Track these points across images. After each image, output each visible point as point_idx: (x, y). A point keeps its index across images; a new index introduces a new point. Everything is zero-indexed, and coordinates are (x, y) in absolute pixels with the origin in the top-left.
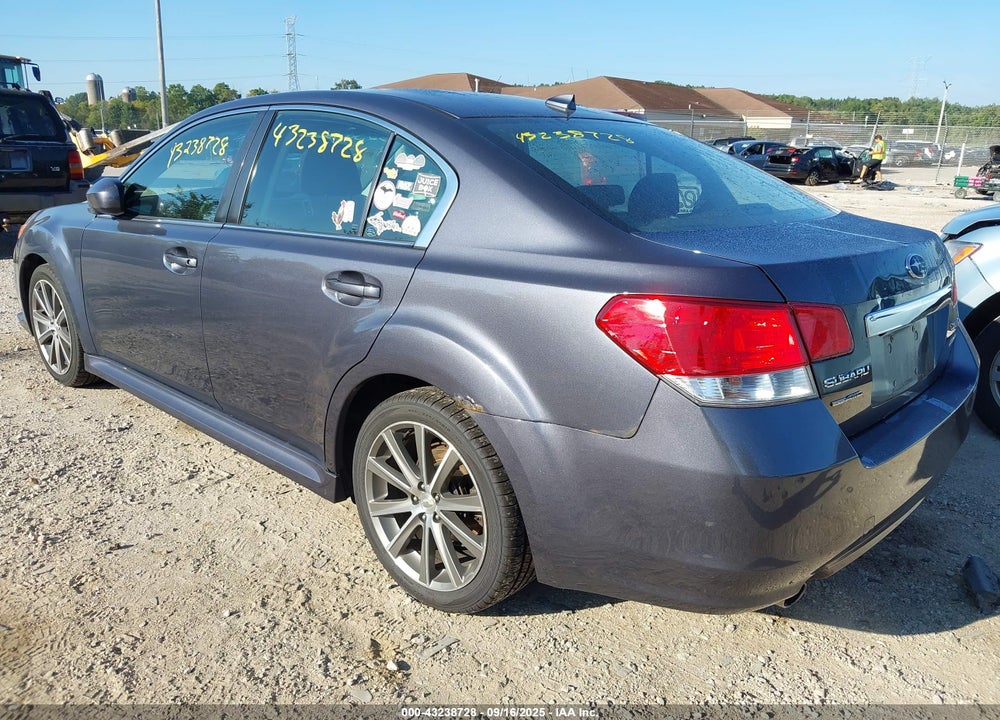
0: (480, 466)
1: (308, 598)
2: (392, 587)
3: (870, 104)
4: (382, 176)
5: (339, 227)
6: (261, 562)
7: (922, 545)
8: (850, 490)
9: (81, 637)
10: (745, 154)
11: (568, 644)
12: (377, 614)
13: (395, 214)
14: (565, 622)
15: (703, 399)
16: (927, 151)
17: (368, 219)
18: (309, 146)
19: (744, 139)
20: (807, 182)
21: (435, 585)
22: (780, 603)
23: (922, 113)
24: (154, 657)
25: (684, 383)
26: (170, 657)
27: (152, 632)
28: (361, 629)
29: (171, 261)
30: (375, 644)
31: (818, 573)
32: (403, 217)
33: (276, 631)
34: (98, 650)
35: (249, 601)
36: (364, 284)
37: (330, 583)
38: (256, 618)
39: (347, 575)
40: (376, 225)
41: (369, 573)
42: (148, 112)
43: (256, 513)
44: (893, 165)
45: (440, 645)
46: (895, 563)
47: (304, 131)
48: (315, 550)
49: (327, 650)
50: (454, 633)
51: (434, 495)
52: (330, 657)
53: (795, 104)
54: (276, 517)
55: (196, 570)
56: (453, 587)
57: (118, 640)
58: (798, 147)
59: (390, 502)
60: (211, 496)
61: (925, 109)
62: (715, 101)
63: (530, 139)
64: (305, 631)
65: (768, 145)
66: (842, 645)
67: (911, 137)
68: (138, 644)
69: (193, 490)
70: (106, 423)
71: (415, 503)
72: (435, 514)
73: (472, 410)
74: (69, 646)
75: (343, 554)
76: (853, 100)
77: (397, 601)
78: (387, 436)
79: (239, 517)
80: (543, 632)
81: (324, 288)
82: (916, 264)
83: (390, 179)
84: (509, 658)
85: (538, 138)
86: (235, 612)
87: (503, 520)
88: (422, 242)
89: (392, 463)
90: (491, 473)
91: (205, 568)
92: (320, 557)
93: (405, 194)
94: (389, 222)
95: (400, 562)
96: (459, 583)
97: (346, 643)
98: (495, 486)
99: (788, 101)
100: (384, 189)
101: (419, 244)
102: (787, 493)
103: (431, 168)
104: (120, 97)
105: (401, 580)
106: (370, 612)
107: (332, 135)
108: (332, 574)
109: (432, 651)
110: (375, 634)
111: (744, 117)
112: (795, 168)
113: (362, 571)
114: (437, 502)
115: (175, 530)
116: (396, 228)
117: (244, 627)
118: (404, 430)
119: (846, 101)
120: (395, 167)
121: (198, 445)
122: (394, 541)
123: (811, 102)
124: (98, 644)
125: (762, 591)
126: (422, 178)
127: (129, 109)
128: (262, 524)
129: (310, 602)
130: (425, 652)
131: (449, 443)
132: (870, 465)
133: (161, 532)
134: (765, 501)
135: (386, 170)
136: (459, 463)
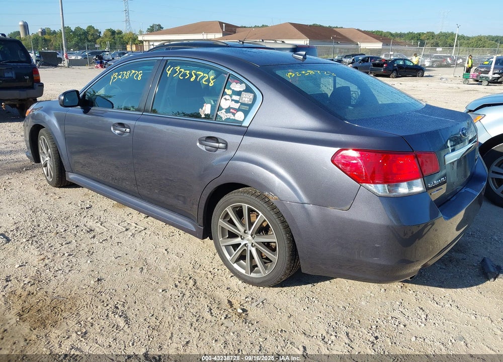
0: (275, 221)
1: (195, 283)
2: (232, 276)
3: (420, 35)
4: (224, 94)
5: (203, 116)
6: (170, 267)
7: (462, 253)
8: (436, 230)
9: (99, 302)
10: (361, 62)
11: (314, 299)
12: (227, 289)
13: (231, 110)
14: (311, 290)
15: (380, 194)
16: (448, 59)
17: (218, 113)
18: (186, 78)
19: (359, 55)
20: (391, 76)
21: (253, 275)
22: (408, 278)
23: (446, 40)
24: (134, 310)
25: (371, 187)
26: (141, 310)
27: (129, 300)
28: (223, 295)
29: (115, 129)
30: (229, 302)
31: (424, 266)
32: (235, 112)
33: (185, 298)
34: (108, 308)
35: (169, 285)
36: (218, 142)
37: (203, 276)
38: (175, 292)
39: (210, 272)
40: (222, 115)
41: (220, 271)
42: (52, 41)
43: (161, 245)
44: (432, 66)
45: (258, 301)
46: (450, 261)
47: (183, 70)
48: (193, 261)
49: (210, 305)
50: (264, 296)
51: (252, 235)
52: (212, 308)
53: (383, 35)
54: (172, 247)
55: (141, 272)
56: (262, 275)
57: (116, 303)
58: (386, 59)
59: (229, 239)
60: (139, 238)
61: (447, 37)
62: (344, 35)
63: (292, 76)
64: (197, 297)
65: (372, 58)
66: (432, 296)
67: (441, 52)
68: (125, 305)
69: (130, 236)
70: (79, 205)
71: (242, 239)
72: (252, 243)
73: (273, 199)
74: (95, 307)
75: (206, 262)
76: (412, 33)
77: (235, 282)
78: (229, 210)
79: (154, 248)
80: (302, 294)
81: (198, 144)
82: (464, 131)
83: (228, 95)
84: (289, 306)
85: (296, 75)
86: (164, 290)
87: (286, 245)
88: (246, 124)
89: (231, 222)
90: (280, 225)
91: (145, 271)
92: (196, 265)
93: (237, 102)
94: (228, 114)
95: (236, 266)
96: (265, 273)
97: (217, 302)
98: (282, 230)
99: (380, 34)
100: (226, 99)
101: (244, 124)
102: (413, 232)
103: (248, 90)
104: (37, 33)
105: (236, 274)
106: (224, 288)
107: (198, 73)
108: (204, 272)
109: (255, 304)
110: (229, 297)
111: (358, 43)
112: (385, 70)
113: (217, 270)
114: (253, 238)
115: (126, 254)
116: (232, 117)
117: (170, 297)
118: (237, 207)
119: (408, 34)
120: (231, 89)
121: (126, 215)
122: (232, 257)
123: (391, 34)
124: (107, 305)
125: (401, 274)
126: (244, 94)
127: (42, 40)
128: (166, 250)
129: (196, 284)
130: (253, 304)
131: (260, 213)
132: (447, 219)
133: (120, 255)
134: (404, 236)
135: (226, 90)
136: (265, 221)
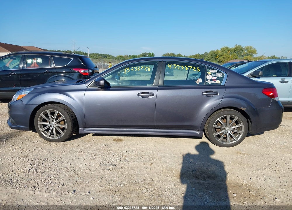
4: (207, 74)
5: (198, 83)
15: (277, 100)
17: (206, 81)
18: (182, 69)
21: (231, 143)
32: (215, 80)
36: (213, 93)
40: (209, 82)
51: (230, 127)
73: (244, 109)
88: (222, 84)
93: (215, 77)
94: (212, 82)
107: (189, 67)
120: (210, 72)
122: (220, 139)
126: (217, 74)
131: (236, 116)
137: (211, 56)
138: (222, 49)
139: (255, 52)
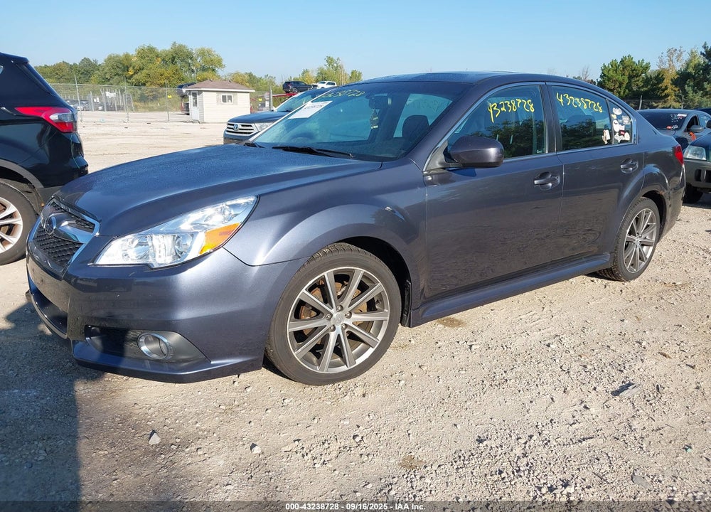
5: (606, 143)
17: (614, 137)
18: (579, 106)
32: (624, 134)
40: (617, 139)
47: (572, 98)
94: (621, 136)
100: (615, 123)
101: (633, 143)
116: (623, 138)
120: (614, 114)
137: (112, 71)
138: (139, 52)
139: (219, 63)
